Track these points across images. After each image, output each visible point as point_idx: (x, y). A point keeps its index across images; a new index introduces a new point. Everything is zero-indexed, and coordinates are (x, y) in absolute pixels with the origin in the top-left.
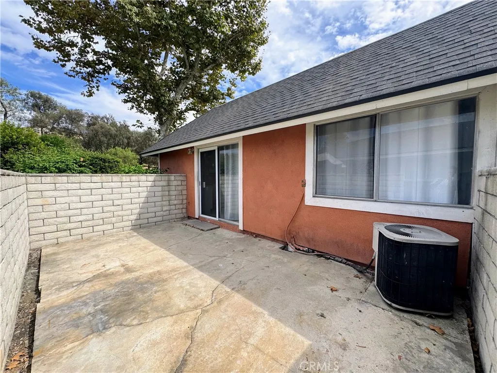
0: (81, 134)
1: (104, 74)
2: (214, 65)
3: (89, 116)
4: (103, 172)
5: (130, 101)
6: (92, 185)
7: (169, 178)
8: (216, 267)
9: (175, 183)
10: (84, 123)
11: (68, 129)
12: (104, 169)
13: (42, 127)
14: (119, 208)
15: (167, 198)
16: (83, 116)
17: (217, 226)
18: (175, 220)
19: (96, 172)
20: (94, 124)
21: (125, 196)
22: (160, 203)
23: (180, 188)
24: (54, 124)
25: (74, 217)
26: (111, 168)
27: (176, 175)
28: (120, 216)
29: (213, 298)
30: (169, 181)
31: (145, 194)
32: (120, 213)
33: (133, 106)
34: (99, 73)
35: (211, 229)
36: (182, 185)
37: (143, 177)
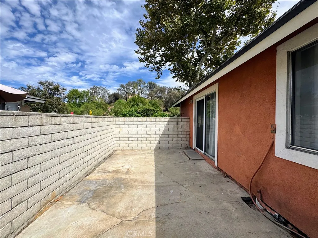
0: (165, 98)
1: (164, 66)
2: (226, 37)
3: (168, 89)
4: (147, 116)
5: (176, 77)
6: (138, 123)
7: (177, 120)
8: (167, 191)
9: (182, 123)
10: (166, 93)
11: (160, 96)
12: (148, 114)
13: (151, 97)
14: (149, 136)
15: (176, 133)
16: (166, 89)
17: (203, 158)
18: (181, 148)
19: (144, 116)
20: (170, 92)
21: (152, 129)
22: (171, 135)
23: (185, 127)
24: (155, 95)
25: (130, 138)
26: (152, 114)
27: (182, 118)
28: (149, 140)
29: (137, 217)
30: (178, 122)
31: (163, 129)
32: (150, 139)
33: (177, 79)
34: (162, 65)
35: (196, 160)
36: (186, 125)
37: (162, 119)
